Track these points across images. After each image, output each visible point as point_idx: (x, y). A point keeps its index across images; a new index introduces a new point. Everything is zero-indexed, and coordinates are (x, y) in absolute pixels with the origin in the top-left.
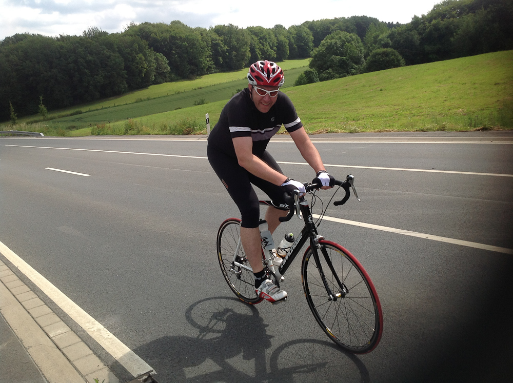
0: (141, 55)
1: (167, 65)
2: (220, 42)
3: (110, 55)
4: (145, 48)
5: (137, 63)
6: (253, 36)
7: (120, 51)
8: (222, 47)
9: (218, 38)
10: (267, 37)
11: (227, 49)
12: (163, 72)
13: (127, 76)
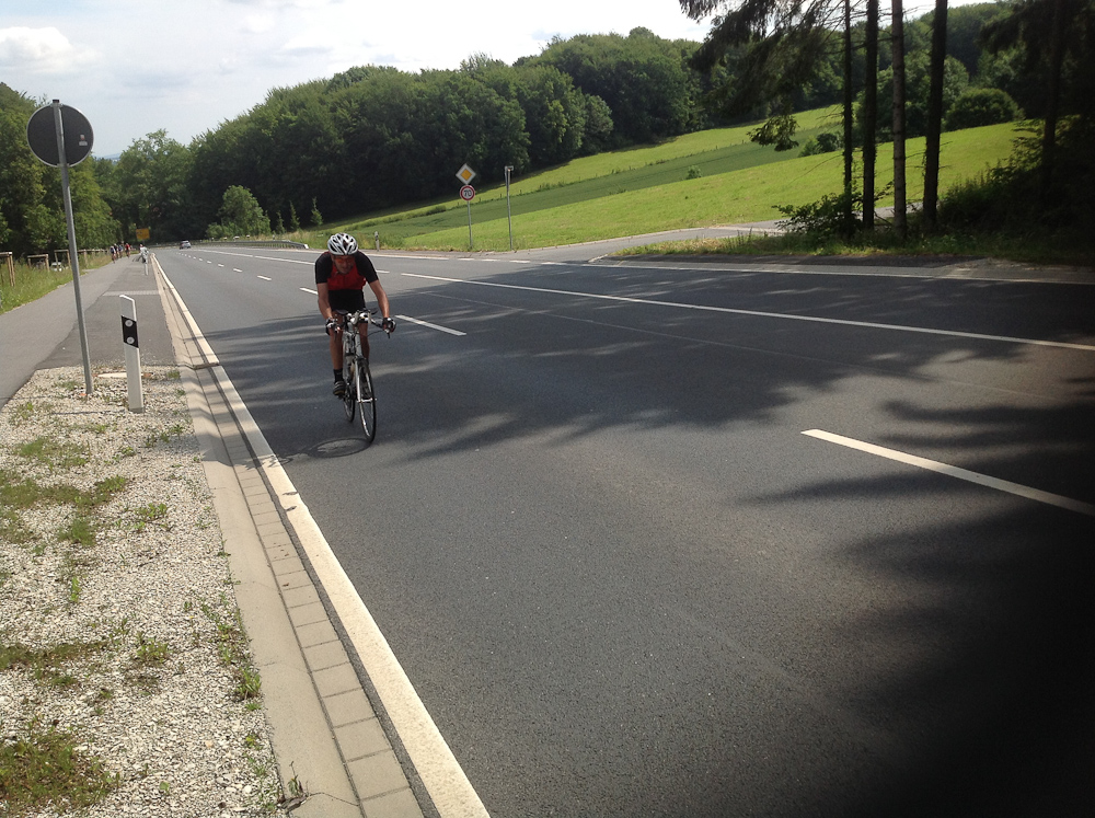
0: (557, 103)
1: (608, 118)
4: (567, 88)
12: (600, 132)
13: (530, 142)
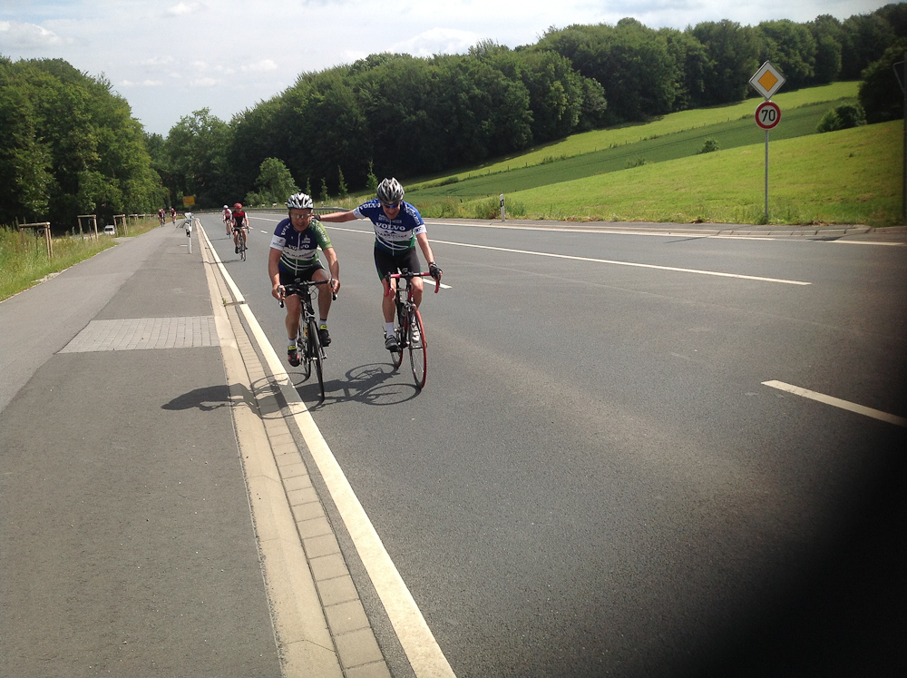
0: (558, 84)
1: (602, 99)
2: (702, 52)
3: (509, 85)
4: (567, 71)
5: (551, 98)
6: (769, 40)
7: (524, 78)
8: (704, 62)
9: (699, 46)
10: (798, 39)
11: (715, 66)
12: (595, 111)
13: (532, 119)
